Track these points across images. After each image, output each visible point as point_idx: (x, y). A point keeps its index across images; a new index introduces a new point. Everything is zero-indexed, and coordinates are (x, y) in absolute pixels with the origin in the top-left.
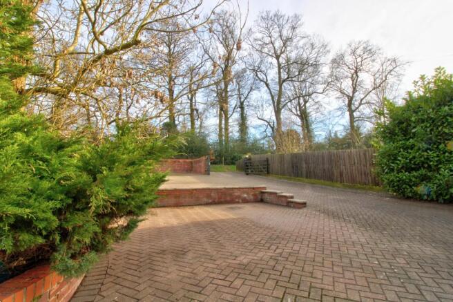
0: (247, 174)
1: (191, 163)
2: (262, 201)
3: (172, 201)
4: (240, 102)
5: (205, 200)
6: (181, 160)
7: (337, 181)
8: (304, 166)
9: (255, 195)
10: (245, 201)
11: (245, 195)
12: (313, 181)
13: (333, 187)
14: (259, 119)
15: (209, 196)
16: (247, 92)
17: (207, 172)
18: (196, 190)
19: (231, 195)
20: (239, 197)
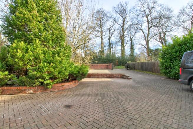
0: (128, 70)
1: (108, 65)
2: (123, 78)
3: (97, 76)
4: (131, 38)
5: (105, 77)
6: (104, 65)
7: (154, 72)
8: (145, 67)
9: (121, 76)
10: (118, 78)
11: (118, 76)
12: (147, 72)
13: (152, 74)
14: (140, 45)
15: (106, 76)
16: (134, 34)
17: (112, 69)
18: (103, 74)
19: (113, 76)
20: (116, 76)
